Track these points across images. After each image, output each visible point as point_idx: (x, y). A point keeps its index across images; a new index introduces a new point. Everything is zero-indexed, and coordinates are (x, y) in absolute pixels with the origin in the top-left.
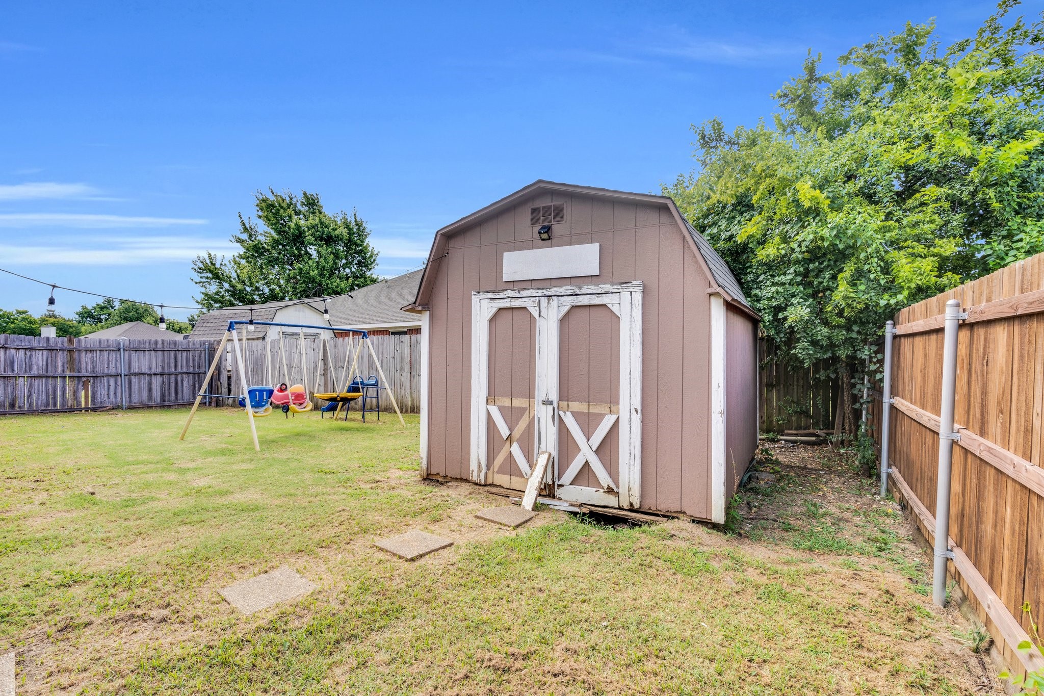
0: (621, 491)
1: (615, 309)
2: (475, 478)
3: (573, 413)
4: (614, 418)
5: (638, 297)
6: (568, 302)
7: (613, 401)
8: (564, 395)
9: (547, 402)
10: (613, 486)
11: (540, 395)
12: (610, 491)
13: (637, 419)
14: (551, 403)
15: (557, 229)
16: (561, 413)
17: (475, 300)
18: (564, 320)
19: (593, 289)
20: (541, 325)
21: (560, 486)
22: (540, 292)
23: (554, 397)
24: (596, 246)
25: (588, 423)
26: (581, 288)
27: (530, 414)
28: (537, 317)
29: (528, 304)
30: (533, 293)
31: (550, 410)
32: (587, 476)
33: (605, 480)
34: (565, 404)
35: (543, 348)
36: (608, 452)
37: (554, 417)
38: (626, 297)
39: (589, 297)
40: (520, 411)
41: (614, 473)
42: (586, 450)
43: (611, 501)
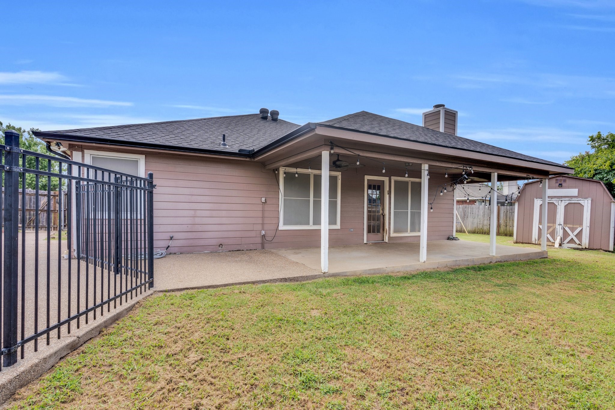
0: (582, 244)
1: (583, 204)
2: (534, 242)
3: (568, 227)
4: (581, 228)
5: (590, 202)
6: (567, 202)
7: (581, 224)
8: (565, 222)
9: (560, 225)
10: (580, 243)
11: (558, 222)
12: (579, 244)
13: (588, 229)
14: (561, 225)
15: (564, 184)
16: (564, 227)
17: (535, 200)
18: (566, 206)
19: (576, 199)
20: (558, 207)
21: (563, 244)
22: (558, 199)
23: (562, 223)
24: (577, 190)
25: (573, 230)
26: (572, 199)
27: (554, 227)
28: (557, 205)
29: (554, 202)
30: (557, 199)
31: (561, 226)
32: (572, 241)
33: (578, 242)
34: (566, 225)
35: (559, 212)
36: (579, 235)
37: (562, 228)
38: (586, 201)
39: (574, 201)
40: (551, 227)
41: (580, 240)
42: (572, 235)
43: (580, 247)
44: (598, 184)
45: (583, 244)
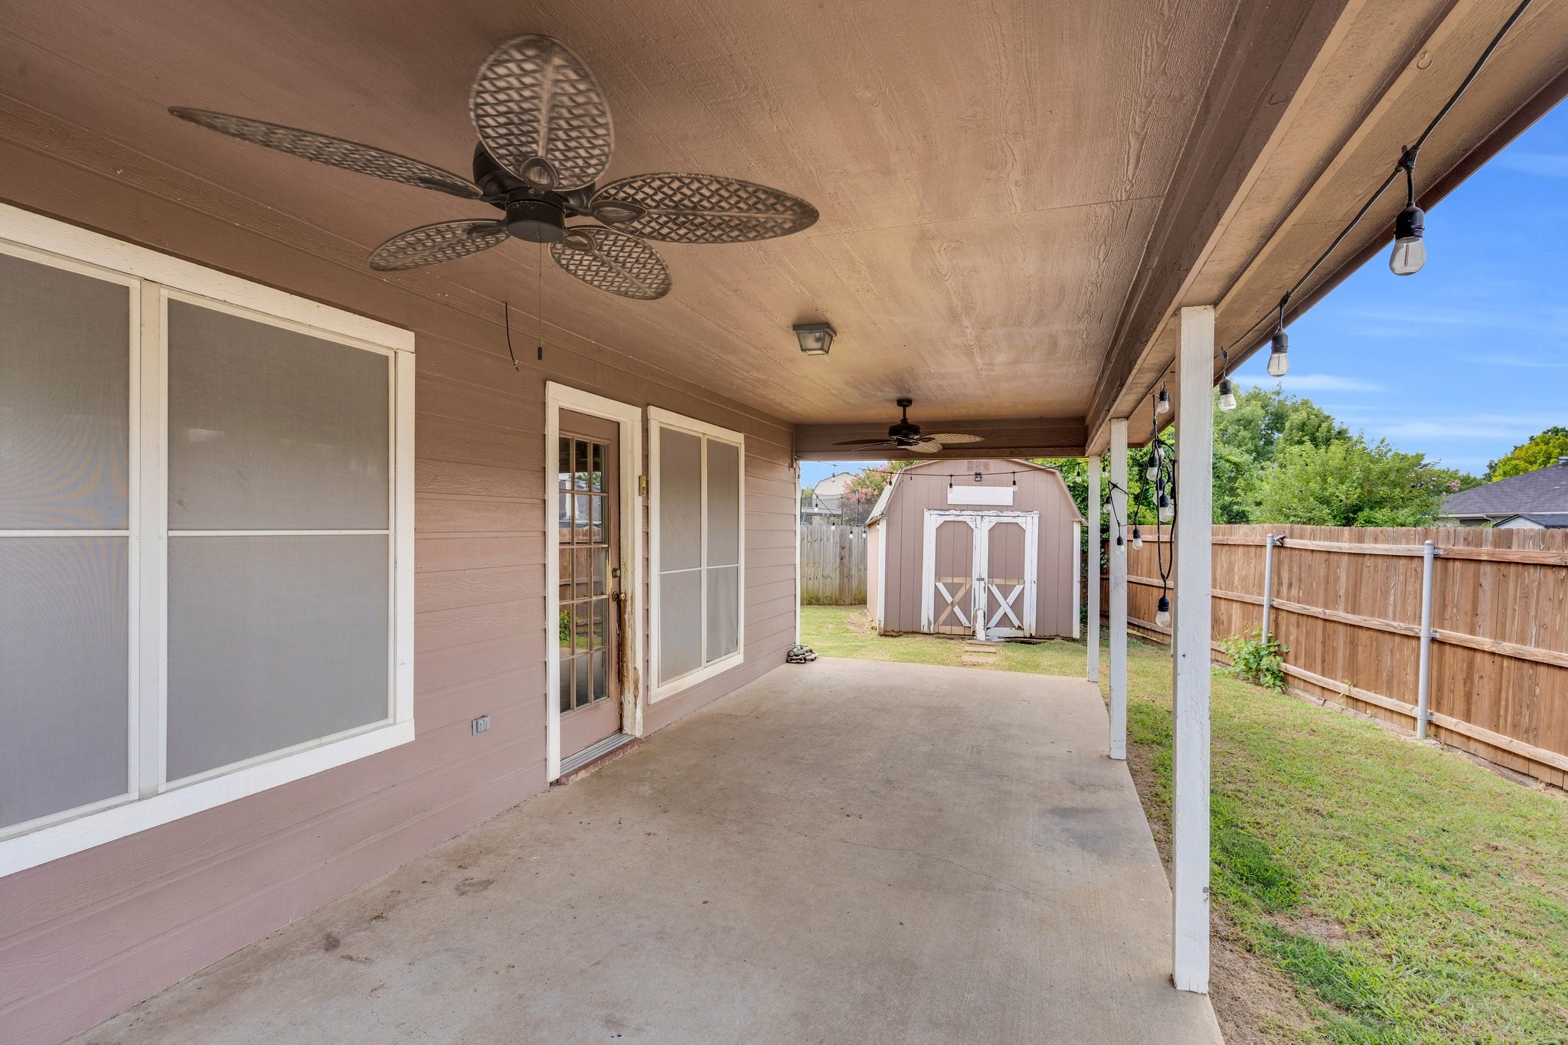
1: (1023, 526)
2: (926, 630)
3: (996, 585)
4: (1021, 587)
5: (1036, 519)
6: (995, 520)
7: (1020, 576)
8: (991, 575)
9: (980, 579)
10: (1021, 625)
11: (975, 575)
12: (1019, 627)
13: (1034, 586)
14: (983, 580)
15: (985, 476)
16: (990, 586)
17: (927, 514)
18: (991, 533)
19: (1010, 513)
20: (976, 532)
21: (987, 629)
22: (975, 513)
23: (985, 575)
24: (1010, 490)
25: (1005, 591)
26: (1002, 512)
27: (968, 587)
28: (973, 526)
29: (968, 519)
30: (971, 513)
31: (982, 583)
32: (1005, 621)
33: (1016, 623)
34: (991, 580)
35: (978, 547)
36: (1018, 606)
37: (985, 588)
38: (1029, 519)
39: (1007, 518)
40: (960, 585)
41: (1020, 618)
42: (1005, 607)
43: (1020, 634)
44: (1050, 477)
45: (1026, 627)
